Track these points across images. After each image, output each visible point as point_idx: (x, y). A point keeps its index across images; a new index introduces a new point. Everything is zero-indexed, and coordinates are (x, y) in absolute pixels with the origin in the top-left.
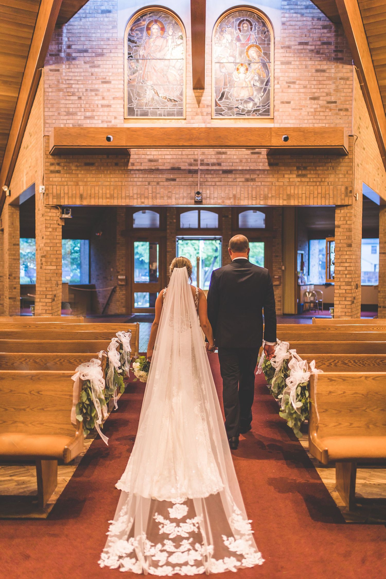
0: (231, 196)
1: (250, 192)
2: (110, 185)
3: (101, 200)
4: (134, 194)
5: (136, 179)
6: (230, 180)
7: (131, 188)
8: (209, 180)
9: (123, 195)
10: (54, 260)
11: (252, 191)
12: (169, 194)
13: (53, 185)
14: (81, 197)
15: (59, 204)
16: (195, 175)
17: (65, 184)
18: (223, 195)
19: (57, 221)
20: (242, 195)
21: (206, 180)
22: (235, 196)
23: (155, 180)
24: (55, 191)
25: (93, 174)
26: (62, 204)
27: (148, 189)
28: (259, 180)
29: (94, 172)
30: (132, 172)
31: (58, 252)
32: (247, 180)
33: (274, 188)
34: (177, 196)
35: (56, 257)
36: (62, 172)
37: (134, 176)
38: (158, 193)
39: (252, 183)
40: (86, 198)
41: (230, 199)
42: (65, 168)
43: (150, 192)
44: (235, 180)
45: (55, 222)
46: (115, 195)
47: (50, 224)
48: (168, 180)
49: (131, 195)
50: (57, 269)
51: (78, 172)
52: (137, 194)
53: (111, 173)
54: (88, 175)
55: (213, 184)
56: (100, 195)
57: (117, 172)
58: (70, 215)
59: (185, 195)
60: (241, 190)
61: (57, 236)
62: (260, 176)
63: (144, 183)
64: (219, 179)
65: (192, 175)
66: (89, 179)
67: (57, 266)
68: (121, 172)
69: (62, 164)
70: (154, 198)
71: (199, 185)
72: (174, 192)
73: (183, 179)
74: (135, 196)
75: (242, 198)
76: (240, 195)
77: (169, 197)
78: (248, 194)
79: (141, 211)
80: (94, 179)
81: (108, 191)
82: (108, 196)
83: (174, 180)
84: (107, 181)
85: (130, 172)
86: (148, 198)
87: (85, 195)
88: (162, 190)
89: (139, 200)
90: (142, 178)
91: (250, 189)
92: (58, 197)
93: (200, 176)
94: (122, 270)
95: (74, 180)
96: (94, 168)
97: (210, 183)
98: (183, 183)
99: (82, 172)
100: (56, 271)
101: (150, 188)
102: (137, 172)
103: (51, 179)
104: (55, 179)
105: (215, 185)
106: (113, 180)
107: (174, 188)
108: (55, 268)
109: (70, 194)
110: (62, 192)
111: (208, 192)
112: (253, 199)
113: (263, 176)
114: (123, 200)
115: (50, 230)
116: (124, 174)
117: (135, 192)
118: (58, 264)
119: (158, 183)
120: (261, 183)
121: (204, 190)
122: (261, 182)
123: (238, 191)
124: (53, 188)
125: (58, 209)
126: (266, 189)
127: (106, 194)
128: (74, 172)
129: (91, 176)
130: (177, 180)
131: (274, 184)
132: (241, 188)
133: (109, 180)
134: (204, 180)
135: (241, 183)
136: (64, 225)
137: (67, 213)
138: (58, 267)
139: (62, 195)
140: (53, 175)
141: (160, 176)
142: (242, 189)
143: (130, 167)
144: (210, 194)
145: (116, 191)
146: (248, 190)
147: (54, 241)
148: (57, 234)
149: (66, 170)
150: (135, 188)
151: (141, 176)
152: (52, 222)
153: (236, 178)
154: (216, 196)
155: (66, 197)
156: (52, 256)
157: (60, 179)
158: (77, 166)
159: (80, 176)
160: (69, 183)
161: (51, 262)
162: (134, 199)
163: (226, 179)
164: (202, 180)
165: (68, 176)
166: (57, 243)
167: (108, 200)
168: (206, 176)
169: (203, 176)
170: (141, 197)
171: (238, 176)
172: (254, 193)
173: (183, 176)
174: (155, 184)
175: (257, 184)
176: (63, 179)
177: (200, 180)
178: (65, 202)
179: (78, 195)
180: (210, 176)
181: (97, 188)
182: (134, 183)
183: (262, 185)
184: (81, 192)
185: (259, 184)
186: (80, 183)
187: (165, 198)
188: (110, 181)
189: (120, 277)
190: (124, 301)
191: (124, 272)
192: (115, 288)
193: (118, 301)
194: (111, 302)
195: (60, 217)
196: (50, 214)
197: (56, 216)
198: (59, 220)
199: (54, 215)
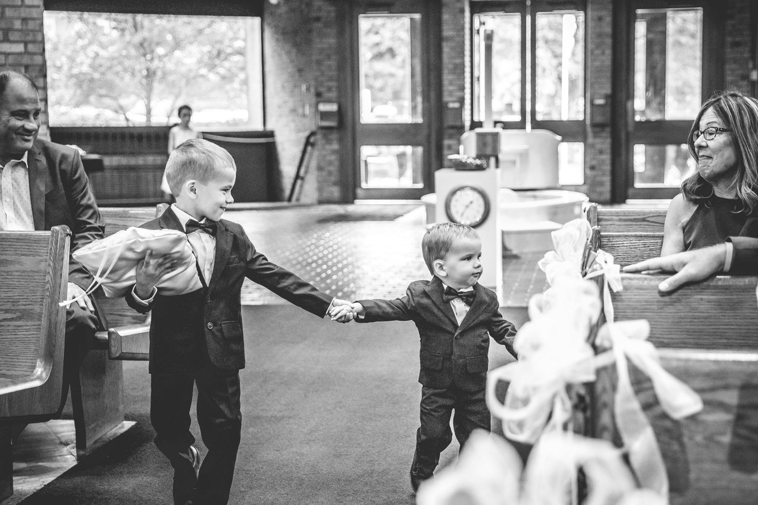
10: (18, 25)
35: (23, 15)
50: (26, 52)
67: (26, 44)
94: (329, 89)
100: (25, 60)
108: (20, 48)
118: (30, 38)
138: (31, 47)
161: (6, 31)
189: (323, 107)
190: (333, 168)
191: (333, 95)
192: (313, 134)
193: (320, 168)
194: (306, 172)
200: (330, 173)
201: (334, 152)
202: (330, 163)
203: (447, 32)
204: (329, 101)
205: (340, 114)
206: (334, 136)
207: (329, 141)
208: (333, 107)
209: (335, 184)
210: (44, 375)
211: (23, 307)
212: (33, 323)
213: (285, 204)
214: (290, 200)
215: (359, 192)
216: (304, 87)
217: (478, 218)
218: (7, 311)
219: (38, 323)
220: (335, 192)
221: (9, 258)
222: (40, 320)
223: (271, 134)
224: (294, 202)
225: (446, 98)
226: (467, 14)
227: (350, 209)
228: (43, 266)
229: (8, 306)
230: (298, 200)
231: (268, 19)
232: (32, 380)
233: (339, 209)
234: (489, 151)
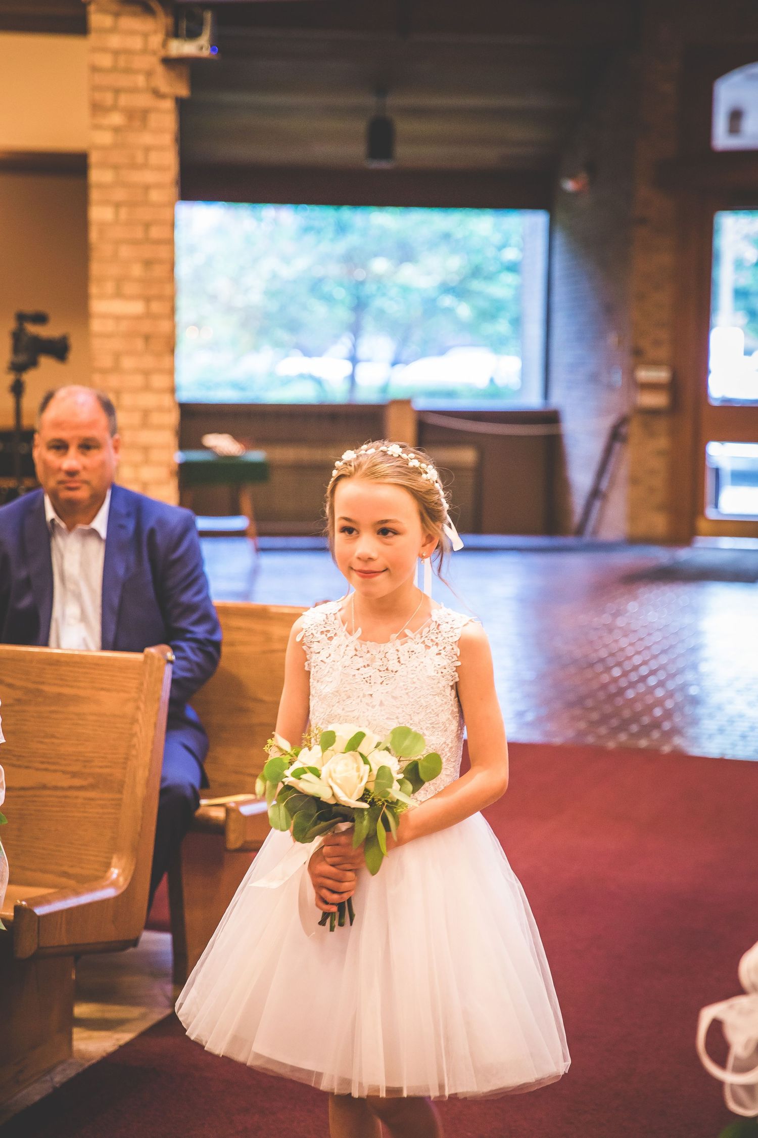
10: (137, 270)
31: (156, 232)
35: (146, 256)
45: (141, 80)
47: (117, 91)
50: (149, 315)
58: (204, 40)
61: (147, 149)
67: (148, 300)
94: (657, 343)
100: (146, 327)
108: (136, 308)
115: (116, 119)
118: (155, 291)
125: (150, 11)
136: (183, 91)
137: (192, 34)
138: (156, 307)
147: (136, 176)
148: (147, 139)
152: (124, 81)
156: (125, 252)
161: (120, 281)
166: (147, 188)
189: (645, 375)
190: (659, 482)
191: (663, 353)
192: (623, 421)
193: (634, 481)
194: (612, 483)
195: (162, 53)
196: (115, 41)
197: (145, 51)
198: (160, 69)
199: (136, 43)
200: (651, 490)
201: (659, 453)
202: (652, 472)
204: (655, 364)
205: (674, 388)
206: (661, 425)
207: (652, 435)
208: (661, 375)
209: (659, 508)
210: (121, 880)
211: (98, 770)
212: (111, 796)
213: (570, 541)
214: (580, 531)
215: (702, 525)
216: (613, 339)
218: (74, 775)
219: (118, 796)
220: (659, 523)
221: (82, 693)
222: (120, 792)
223: (551, 418)
224: (587, 538)
227: (683, 554)
228: (129, 708)
229: (75, 768)
230: (595, 532)
231: (561, 216)
232: (103, 888)
233: (661, 556)
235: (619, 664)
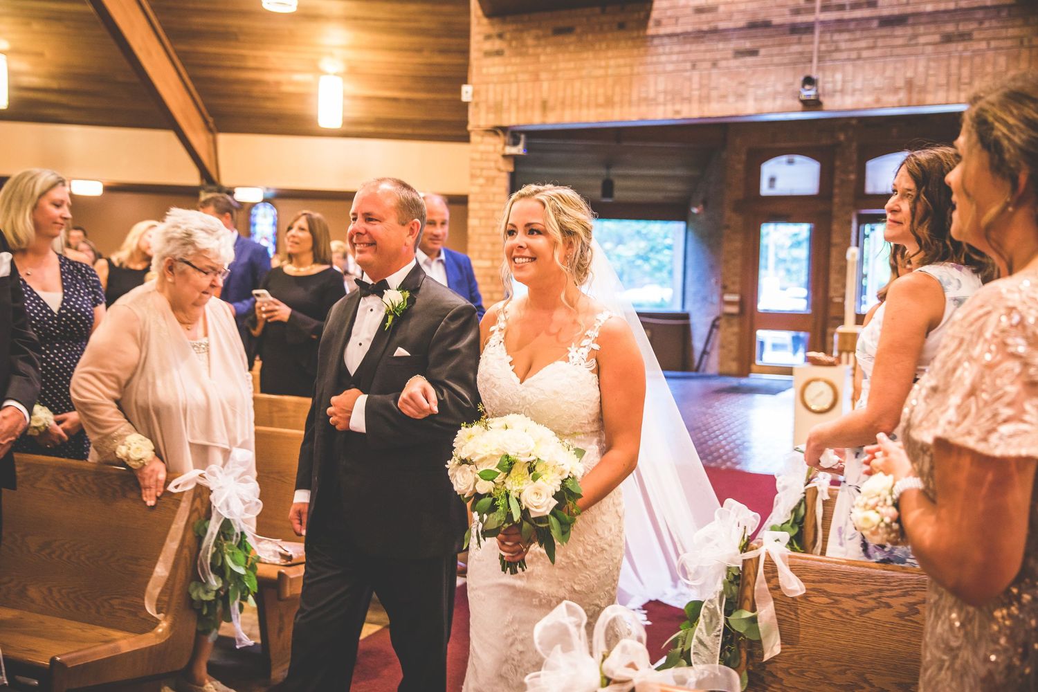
0: (900, 83)
1: (954, 70)
2: (606, 76)
3: (585, 112)
4: (657, 92)
5: (663, 58)
6: (900, 41)
7: (651, 78)
8: (843, 45)
9: (635, 97)
10: (489, 247)
11: (960, 67)
12: (742, 89)
13: (487, 83)
14: (545, 106)
15: (498, 123)
16: (805, 38)
17: (513, 78)
18: (878, 81)
19: (496, 161)
20: (932, 79)
21: (833, 48)
22: (910, 84)
23: (708, 56)
24: (491, 96)
25: (570, 52)
26: (505, 123)
27: (690, 79)
28: (982, 36)
29: (572, 48)
30: (656, 41)
32: (948, 39)
33: (1025, 53)
34: (760, 92)
36: (507, 53)
37: (661, 50)
38: (716, 88)
39: (960, 46)
40: (553, 109)
41: (896, 90)
42: (514, 43)
43: (695, 86)
44: (913, 42)
45: (492, 164)
46: (617, 99)
47: (482, 169)
48: (740, 53)
49: (652, 95)
51: (540, 50)
52: (665, 92)
53: (608, 48)
54: (560, 56)
55: (854, 55)
56: (584, 99)
57: (622, 44)
58: (521, 147)
59: (780, 87)
60: (928, 68)
61: (494, 194)
62: (987, 24)
63: (682, 66)
64: (870, 42)
65: (800, 39)
66: (562, 65)
67: (493, 260)
68: (630, 43)
69: (508, 36)
70: (705, 99)
71: (815, 60)
72: (752, 83)
73: (776, 50)
74: (661, 98)
75: (930, 88)
76: (926, 80)
77: (741, 97)
78: (949, 75)
79: (784, 158)
80: (572, 65)
81: (601, 91)
82: (601, 100)
83: (753, 53)
84: (600, 67)
85: (651, 41)
86: (689, 100)
87: (551, 103)
88: (723, 80)
89: (670, 108)
90: (679, 53)
91: (954, 62)
92: (497, 108)
93: (820, 37)
94: (733, 283)
95: (531, 68)
96: (572, 38)
97: (844, 55)
98: (776, 60)
99: (549, 50)
100: (492, 272)
101: (696, 76)
102: (666, 40)
103: (484, 71)
104: (493, 70)
105: (859, 58)
106: (612, 62)
107: (754, 73)
108: (488, 264)
109: (522, 102)
110: (506, 97)
111: (839, 77)
112: (963, 87)
113: (994, 23)
114: (634, 110)
115: (481, 181)
116: (638, 47)
117: (661, 87)
119: (715, 64)
120: (988, 44)
121: (828, 73)
122: (988, 40)
123: (921, 69)
124: (487, 91)
125: (496, 134)
126: (1002, 61)
127: (596, 96)
128: (531, 51)
129: (567, 56)
130: (762, 52)
131: (1026, 43)
132: (929, 60)
133: (603, 63)
134: (829, 49)
135: (929, 49)
136: (511, 169)
137: (515, 144)
139: (505, 105)
140: (489, 61)
141: (721, 45)
142: (932, 64)
143: (651, 31)
144: (844, 81)
145: (618, 89)
146: (948, 66)
147: (489, 206)
148: (494, 189)
149: (516, 48)
150: (661, 79)
151: (676, 49)
152: (485, 164)
153: (915, 36)
154: (858, 85)
155: (514, 108)
156: (484, 239)
157: (502, 70)
158: (537, 38)
159: (542, 58)
160: (522, 77)
161: (481, 252)
162: (658, 104)
163: (889, 41)
164: (823, 47)
165: (517, 60)
167: (600, 110)
168: (836, 37)
169: (827, 37)
170: (673, 99)
171: (921, 29)
172: (965, 72)
173: (777, 40)
174: (707, 65)
175: (976, 46)
176: (509, 69)
177: (819, 48)
178: (512, 119)
179: (538, 104)
180: (846, 36)
181: (577, 84)
182: (660, 68)
183: (989, 49)
184: (545, 95)
185: (983, 45)
186: (543, 76)
187: (731, 99)
188: (607, 67)
189: (728, 297)
190: (734, 347)
191: (737, 287)
192: (718, 319)
193: (722, 347)
194: (712, 348)
195: (502, 153)
196: (482, 148)
197: (495, 151)
198: (501, 160)
199: (491, 148)
200: (730, 351)
201: (734, 334)
202: (731, 343)
203: (836, 239)
204: (733, 293)
205: (741, 304)
206: (735, 321)
207: (731, 325)
208: (736, 298)
209: (734, 360)
213: (693, 374)
214: (697, 370)
215: (753, 367)
216: (713, 281)
217: (826, 406)
220: (734, 366)
223: (685, 317)
224: (700, 373)
225: (832, 293)
226: (854, 225)
227: (744, 381)
230: (704, 370)
231: (691, 224)
233: (734, 382)
234: (848, 347)
235: (707, 430)
